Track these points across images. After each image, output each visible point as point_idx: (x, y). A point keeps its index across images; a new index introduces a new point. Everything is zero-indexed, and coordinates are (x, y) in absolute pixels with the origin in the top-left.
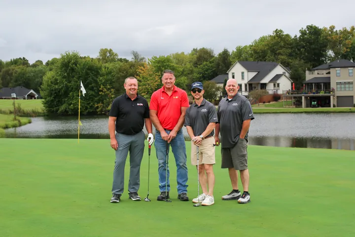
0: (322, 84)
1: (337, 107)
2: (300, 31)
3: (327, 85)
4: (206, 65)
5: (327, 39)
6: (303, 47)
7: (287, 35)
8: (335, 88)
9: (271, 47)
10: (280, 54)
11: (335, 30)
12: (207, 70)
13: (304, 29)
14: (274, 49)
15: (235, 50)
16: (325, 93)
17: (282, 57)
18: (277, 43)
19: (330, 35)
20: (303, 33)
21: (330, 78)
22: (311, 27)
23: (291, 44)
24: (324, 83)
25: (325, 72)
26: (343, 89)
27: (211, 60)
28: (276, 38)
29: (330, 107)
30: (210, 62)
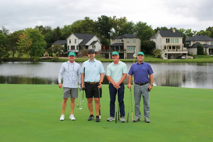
0: (119, 47)
1: (127, 59)
2: (98, 18)
3: (122, 47)
4: (48, 35)
5: (112, 23)
6: (99, 27)
7: (92, 20)
8: (126, 49)
9: (83, 26)
10: (88, 30)
11: (116, 18)
12: (48, 38)
13: (100, 17)
14: (85, 27)
15: (63, 27)
16: (121, 51)
17: (90, 32)
18: (86, 24)
19: (113, 21)
20: (99, 19)
21: (123, 43)
22: (104, 16)
23: (94, 25)
24: (120, 46)
25: (120, 40)
26: (130, 50)
27: (50, 32)
28: (86, 21)
29: (123, 58)
30: (50, 33)
